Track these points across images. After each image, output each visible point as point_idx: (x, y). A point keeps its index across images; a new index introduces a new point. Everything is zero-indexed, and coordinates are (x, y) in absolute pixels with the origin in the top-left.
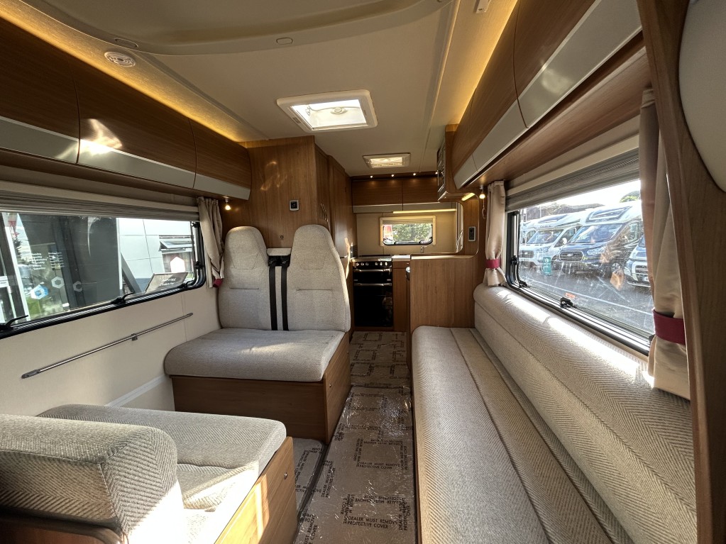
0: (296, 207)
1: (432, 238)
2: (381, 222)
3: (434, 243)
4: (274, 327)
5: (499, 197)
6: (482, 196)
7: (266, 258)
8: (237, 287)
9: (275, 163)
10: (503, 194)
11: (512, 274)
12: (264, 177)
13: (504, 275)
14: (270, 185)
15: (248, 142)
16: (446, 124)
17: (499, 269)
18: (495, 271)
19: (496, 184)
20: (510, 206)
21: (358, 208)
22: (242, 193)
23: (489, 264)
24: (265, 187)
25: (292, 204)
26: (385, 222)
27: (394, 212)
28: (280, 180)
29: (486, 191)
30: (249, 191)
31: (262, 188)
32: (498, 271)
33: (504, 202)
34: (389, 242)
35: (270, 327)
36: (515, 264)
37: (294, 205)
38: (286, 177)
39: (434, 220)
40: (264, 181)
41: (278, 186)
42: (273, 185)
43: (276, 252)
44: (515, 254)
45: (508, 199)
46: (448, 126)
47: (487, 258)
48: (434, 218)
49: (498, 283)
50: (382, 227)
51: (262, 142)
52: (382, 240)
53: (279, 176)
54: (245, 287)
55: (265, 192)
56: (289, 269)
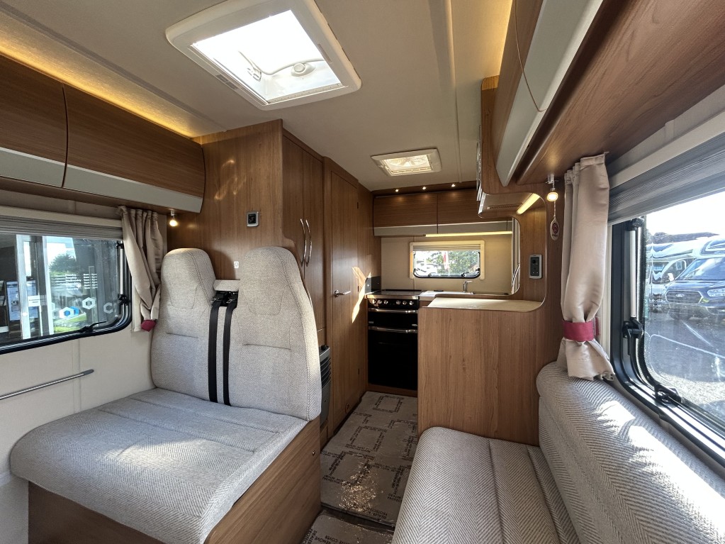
0: (254, 222)
1: (479, 270)
2: (411, 248)
3: (482, 277)
4: (213, 398)
5: (594, 190)
6: (553, 197)
7: (210, 294)
8: (175, 331)
9: (232, 161)
10: (604, 181)
11: (627, 358)
12: (219, 181)
13: (607, 357)
14: (225, 192)
15: (203, 137)
16: (482, 77)
17: (594, 342)
18: (584, 347)
19: (586, 162)
20: (620, 209)
21: (379, 231)
22: (192, 203)
23: (571, 331)
24: (219, 195)
25: (250, 217)
26: (416, 248)
27: (427, 236)
28: (237, 185)
29: (560, 186)
30: (202, 200)
31: (216, 197)
32: (592, 348)
33: (605, 200)
34: (420, 273)
35: (207, 395)
36: (636, 336)
37: (252, 219)
38: (245, 180)
39: (482, 246)
40: (220, 186)
41: (235, 193)
42: (229, 193)
43: (225, 286)
44: (635, 313)
45: (614, 193)
46: (487, 80)
47: (566, 318)
48: (482, 243)
49: (593, 374)
50: (412, 254)
51: (220, 134)
52: (412, 270)
53: (236, 179)
54: (183, 334)
55: (219, 201)
56: (235, 311)
